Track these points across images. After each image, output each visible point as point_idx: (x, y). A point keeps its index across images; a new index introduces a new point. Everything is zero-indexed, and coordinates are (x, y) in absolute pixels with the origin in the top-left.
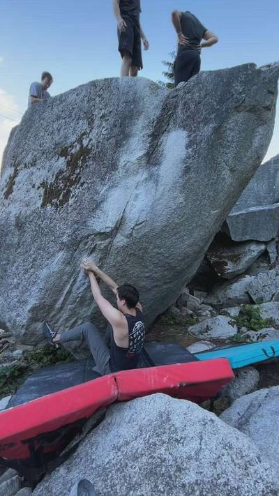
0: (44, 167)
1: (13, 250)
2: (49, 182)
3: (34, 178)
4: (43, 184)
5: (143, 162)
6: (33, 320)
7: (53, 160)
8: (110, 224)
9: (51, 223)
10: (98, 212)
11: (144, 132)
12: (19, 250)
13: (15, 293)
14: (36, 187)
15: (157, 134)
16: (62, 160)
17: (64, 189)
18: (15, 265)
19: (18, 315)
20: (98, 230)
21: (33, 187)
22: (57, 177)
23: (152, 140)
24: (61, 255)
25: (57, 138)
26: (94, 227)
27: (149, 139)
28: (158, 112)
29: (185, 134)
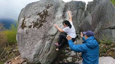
0: (33, 18)
1: (26, 40)
2: (35, 21)
3: (30, 20)
4: (33, 22)
5: (62, 17)
6: (35, 58)
7: (36, 16)
8: (55, 33)
9: (36, 32)
10: (51, 29)
11: (61, 10)
12: (27, 39)
13: (28, 51)
14: (31, 23)
15: (64, 11)
16: (38, 16)
17: (40, 23)
18: (27, 43)
19: (30, 57)
20: (51, 34)
21: (30, 23)
22: (37, 20)
23: (64, 12)
24: (40, 41)
25: (37, 11)
26: (50, 33)
27: (63, 12)
28: (64, 7)
29: (71, 12)
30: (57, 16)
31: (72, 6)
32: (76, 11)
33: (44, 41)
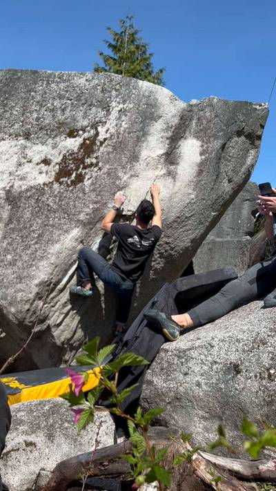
0: (44, 144)
2: (54, 160)
3: (28, 152)
5: (162, 160)
7: (58, 139)
8: (132, 208)
11: (163, 134)
14: (34, 163)
15: (175, 138)
16: (72, 141)
17: (77, 170)
21: (30, 162)
22: (65, 157)
23: (171, 143)
24: (76, 232)
25: (61, 118)
27: (168, 141)
28: (176, 121)
29: (199, 143)
30: (144, 154)
31: (205, 122)
32: (217, 144)
33: (88, 235)
